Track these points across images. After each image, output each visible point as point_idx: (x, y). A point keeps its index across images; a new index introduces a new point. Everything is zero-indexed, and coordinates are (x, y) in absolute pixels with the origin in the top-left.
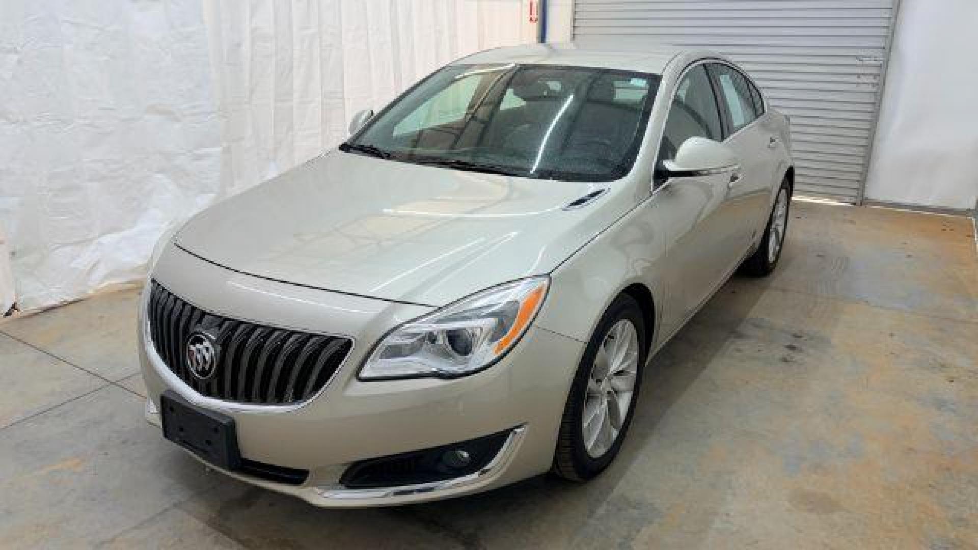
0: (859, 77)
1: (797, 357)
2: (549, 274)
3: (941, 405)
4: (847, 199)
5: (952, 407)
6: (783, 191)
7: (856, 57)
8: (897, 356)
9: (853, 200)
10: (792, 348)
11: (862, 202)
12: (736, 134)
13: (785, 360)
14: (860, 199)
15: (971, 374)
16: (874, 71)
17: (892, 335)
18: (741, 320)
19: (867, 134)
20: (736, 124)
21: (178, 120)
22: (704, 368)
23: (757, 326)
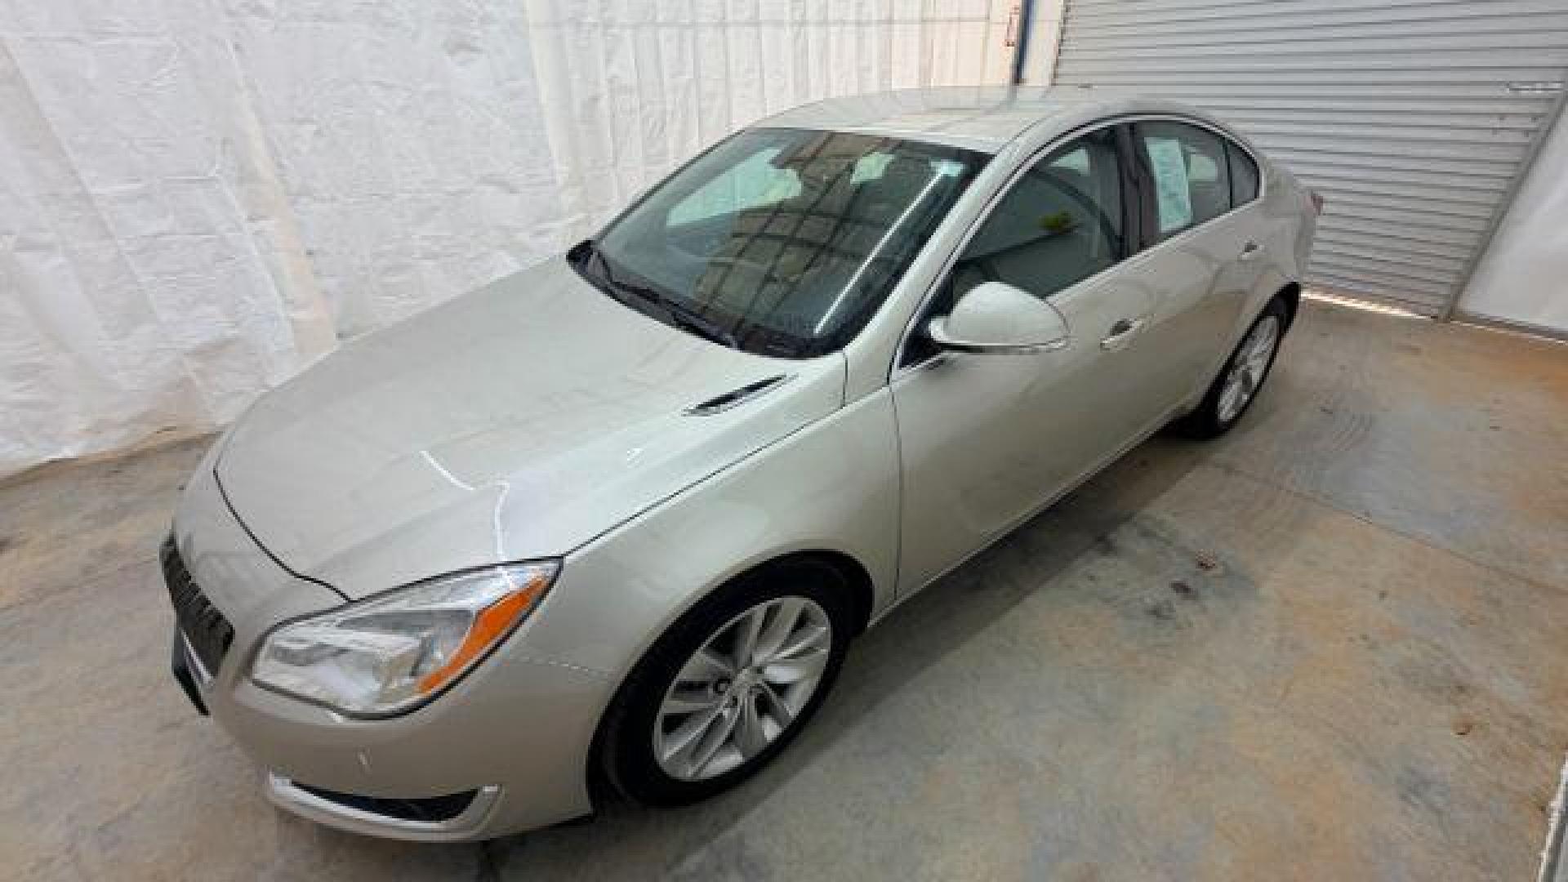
0: (1502, 119)
1: (1184, 610)
2: (560, 558)
3: (1414, 787)
4: (1423, 309)
5: (1439, 802)
6: (1271, 321)
7: (1508, 84)
8: (1373, 646)
9: (1435, 311)
10: (1182, 588)
11: (1451, 314)
12: (1162, 246)
13: (1156, 612)
14: (1445, 312)
15: (1517, 724)
16: (1538, 109)
17: (1383, 595)
18: (1127, 519)
19: (1488, 212)
20: (1165, 227)
21: (513, 191)
22: (1018, 601)
23: (1146, 534)
